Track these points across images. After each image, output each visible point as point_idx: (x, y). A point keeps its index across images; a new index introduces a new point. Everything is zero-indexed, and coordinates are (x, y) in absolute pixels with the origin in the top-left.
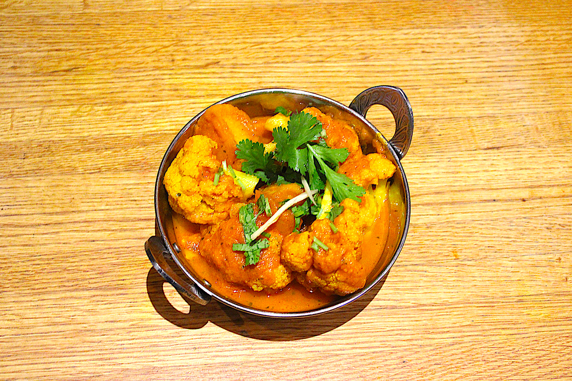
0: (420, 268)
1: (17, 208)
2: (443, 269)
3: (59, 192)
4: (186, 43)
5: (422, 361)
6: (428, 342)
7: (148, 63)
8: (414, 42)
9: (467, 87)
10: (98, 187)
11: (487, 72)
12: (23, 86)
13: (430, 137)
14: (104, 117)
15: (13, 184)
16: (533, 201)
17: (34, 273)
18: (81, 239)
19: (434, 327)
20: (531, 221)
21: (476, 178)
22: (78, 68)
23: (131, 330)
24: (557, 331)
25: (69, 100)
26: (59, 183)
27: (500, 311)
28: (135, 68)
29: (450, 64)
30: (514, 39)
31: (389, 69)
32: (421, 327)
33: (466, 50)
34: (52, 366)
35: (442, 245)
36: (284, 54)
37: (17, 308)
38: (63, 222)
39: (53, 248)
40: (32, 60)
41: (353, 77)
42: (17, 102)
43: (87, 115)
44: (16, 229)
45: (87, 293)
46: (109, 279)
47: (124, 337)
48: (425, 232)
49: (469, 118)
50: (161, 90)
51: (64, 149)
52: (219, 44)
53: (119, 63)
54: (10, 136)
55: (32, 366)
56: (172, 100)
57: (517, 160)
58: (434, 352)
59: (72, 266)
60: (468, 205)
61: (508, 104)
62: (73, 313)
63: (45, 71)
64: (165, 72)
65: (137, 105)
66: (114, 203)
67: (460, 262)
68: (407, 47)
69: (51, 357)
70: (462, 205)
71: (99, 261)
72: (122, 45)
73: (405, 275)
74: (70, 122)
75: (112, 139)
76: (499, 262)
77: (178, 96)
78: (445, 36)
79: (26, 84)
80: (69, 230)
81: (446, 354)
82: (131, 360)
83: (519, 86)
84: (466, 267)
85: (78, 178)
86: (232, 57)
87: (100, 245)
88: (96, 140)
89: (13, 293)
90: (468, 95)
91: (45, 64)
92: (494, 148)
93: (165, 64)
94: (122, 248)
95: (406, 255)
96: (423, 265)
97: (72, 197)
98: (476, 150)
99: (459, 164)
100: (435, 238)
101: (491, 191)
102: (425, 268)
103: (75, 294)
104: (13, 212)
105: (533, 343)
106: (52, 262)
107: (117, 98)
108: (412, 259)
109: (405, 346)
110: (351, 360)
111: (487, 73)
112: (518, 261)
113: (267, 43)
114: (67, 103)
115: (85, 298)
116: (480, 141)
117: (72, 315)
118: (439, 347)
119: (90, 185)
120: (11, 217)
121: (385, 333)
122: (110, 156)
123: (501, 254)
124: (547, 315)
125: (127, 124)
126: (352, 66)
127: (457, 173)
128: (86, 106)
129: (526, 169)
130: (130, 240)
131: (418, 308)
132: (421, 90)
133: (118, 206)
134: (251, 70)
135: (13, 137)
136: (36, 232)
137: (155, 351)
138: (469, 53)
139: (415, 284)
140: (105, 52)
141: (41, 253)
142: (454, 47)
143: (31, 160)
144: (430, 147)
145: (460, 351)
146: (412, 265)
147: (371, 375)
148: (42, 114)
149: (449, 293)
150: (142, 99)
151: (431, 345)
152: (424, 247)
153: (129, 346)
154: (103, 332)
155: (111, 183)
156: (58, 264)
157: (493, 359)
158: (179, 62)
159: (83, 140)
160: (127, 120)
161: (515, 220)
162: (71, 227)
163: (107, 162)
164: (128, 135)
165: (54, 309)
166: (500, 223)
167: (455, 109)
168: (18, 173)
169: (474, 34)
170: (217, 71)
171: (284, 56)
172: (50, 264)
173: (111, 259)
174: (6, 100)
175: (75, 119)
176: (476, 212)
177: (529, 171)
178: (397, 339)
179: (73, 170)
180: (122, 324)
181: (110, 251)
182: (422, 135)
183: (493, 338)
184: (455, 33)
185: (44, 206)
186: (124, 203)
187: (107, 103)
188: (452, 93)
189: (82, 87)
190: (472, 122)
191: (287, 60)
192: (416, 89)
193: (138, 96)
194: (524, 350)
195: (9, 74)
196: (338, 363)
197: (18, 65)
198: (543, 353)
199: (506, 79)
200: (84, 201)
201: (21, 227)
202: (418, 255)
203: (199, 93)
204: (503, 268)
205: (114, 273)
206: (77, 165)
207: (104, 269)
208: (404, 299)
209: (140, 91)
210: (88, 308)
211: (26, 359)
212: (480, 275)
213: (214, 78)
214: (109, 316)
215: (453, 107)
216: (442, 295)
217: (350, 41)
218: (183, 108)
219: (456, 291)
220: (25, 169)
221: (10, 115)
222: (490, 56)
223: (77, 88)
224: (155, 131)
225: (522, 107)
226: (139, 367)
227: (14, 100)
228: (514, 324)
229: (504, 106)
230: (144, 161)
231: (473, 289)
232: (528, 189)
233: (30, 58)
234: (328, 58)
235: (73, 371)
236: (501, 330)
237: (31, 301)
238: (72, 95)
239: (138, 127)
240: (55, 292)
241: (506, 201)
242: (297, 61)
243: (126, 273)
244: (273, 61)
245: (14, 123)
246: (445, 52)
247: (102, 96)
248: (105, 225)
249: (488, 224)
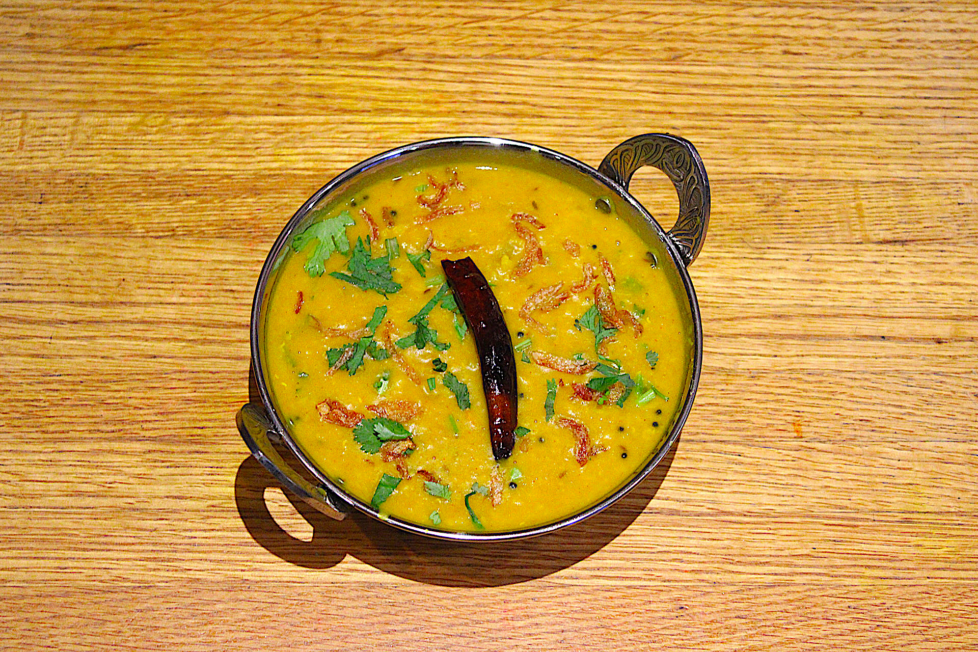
0: (730, 448)
1: (23, 290)
2: (772, 454)
3: (100, 267)
4: (346, 10)
5: (714, 610)
6: (728, 577)
7: (272, 43)
8: (771, 31)
9: (863, 125)
10: (168, 262)
11: (903, 97)
12: (45, 72)
13: (778, 214)
14: (186, 137)
15: (19, 246)
16: (956, 344)
17: (47, 404)
18: (134, 352)
19: (743, 552)
20: (948, 380)
21: (854, 295)
22: (146, 44)
23: (209, 514)
24: (967, 579)
25: (125, 102)
26: (100, 251)
27: (867, 536)
28: (248, 51)
29: (833, 78)
30: (965, 36)
31: (716, 82)
32: (718, 551)
33: (869, 52)
34: (70, 564)
35: (776, 410)
36: (524, 41)
37: (16, 462)
38: (104, 319)
39: (82, 363)
40: (64, 23)
41: (648, 92)
42: (32, 100)
43: (157, 132)
44: (20, 326)
45: (137, 446)
46: (177, 424)
47: (195, 525)
48: (747, 385)
49: (856, 183)
50: (292, 95)
51: (113, 191)
52: (405, 15)
53: (220, 39)
54: (17, 161)
55: (36, 561)
56: (311, 115)
57: (938, 267)
58: (738, 596)
59: (114, 398)
60: (832, 343)
61: (935, 162)
62: (111, 478)
63: (85, 46)
64: (304, 62)
65: (249, 120)
66: (195, 294)
67: (805, 444)
68: (756, 40)
69: (69, 549)
70: (821, 342)
71: (162, 391)
72: (227, 7)
73: (701, 457)
74: (126, 142)
75: (200, 178)
76: (877, 448)
77: (323, 109)
78: (832, 23)
79: (49, 67)
80: (112, 334)
81: (758, 601)
82: (206, 565)
83: (960, 128)
84: (814, 453)
85: (133, 244)
86: (427, 41)
87: (165, 365)
88: (171, 179)
89: (10, 436)
90: (860, 140)
91: (87, 33)
92: (895, 242)
93: (303, 47)
94: (204, 372)
95: (707, 423)
96: (735, 443)
97: (122, 277)
98: (861, 243)
99: (826, 266)
100: (764, 397)
101: (880, 320)
102: (738, 449)
103: (116, 446)
104: (17, 296)
105: (920, 596)
106: (80, 387)
107: (213, 105)
108: (716, 431)
109: (687, 581)
110: (588, 597)
111: (903, 100)
112: (912, 449)
113: (494, 18)
114: (123, 108)
115: (133, 453)
116: (872, 228)
117: (108, 480)
118: (748, 587)
119: (156, 258)
120: (13, 305)
121: (653, 556)
122: (194, 209)
123: (881, 435)
124: (953, 549)
125: (227, 153)
126: (648, 72)
127: (821, 282)
128: (156, 115)
129: (952, 284)
130: (218, 360)
131: (717, 518)
132: (771, 125)
133: (201, 300)
134: (461, 69)
135: (23, 163)
136: (54, 334)
137: (248, 553)
138: (873, 60)
139: (716, 475)
140: (195, 17)
141: (62, 371)
142: (846, 47)
143: (53, 206)
144: (776, 231)
145: (785, 598)
146: (716, 441)
147: (621, 625)
148: (76, 124)
149: (778, 495)
150: (258, 108)
151: (733, 584)
152: (742, 412)
153: (203, 541)
154: (162, 514)
155: (192, 258)
156: (91, 393)
157: (843, 618)
158: (330, 45)
159: (147, 177)
160: (228, 146)
161: (917, 377)
162: (117, 329)
163: (186, 219)
164: (227, 173)
165: (79, 470)
166: (889, 380)
167: (831, 165)
168: (28, 228)
169: (888, 22)
170: (397, 67)
171: (524, 46)
172: (76, 390)
173: (184, 390)
174: (15, 95)
175: (135, 138)
176: (847, 356)
177: (956, 289)
178: (673, 568)
179: (126, 230)
180: (193, 503)
181: (183, 376)
182: (763, 208)
183: (848, 581)
184: (851, 20)
185: (72, 289)
186: (212, 294)
187: (193, 112)
188: (830, 134)
189: (151, 79)
190: (862, 191)
191: (528, 52)
192: (764, 122)
193: (250, 104)
194: (901, 607)
195: (21, 47)
196: (564, 600)
197: (37, 31)
198: (938, 615)
199: (938, 113)
200: (142, 285)
201: (30, 323)
202: (728, 425)
203: (360, 105)
204: (883, 461)
205: (187, 416)
206: (134, 221)
207: (170, 407)
208: (696, 501)
209: (254, 95)
210: (138, 471)
211: (27, 549)
212: (839, 470)
213: (392, 78)
214: (172, 487)
215: (828, 161)
216: (765, 499)
217: (648, 23)
218: (331, 130)
219: (792, 493)
220: (41, 222)
221: (19, 122)
222: (913, 67)
223: (141, 82)
224: (275, 169)
225: (961, 168)
226: (219, 578)
227: (28, 95)
228: (890, 561)
229: (927, 164)
230: (253, 222)
231: (822, 493)
232: (949, 322)
233: (61, 20)
234: (605, 53)
235: (105, 576)
236: (863, 569)
237: (41, 452)
238: (132, 93)
239: (247, 160)
240: (82, 440)
241: (905, 340)
242: (546, 56)
243: (208, 417)
244: (503, 53)
245: (25, 137)
246: (828, 55)
247: (187, 99)
248: (176, 331)
249: (866, 379)
